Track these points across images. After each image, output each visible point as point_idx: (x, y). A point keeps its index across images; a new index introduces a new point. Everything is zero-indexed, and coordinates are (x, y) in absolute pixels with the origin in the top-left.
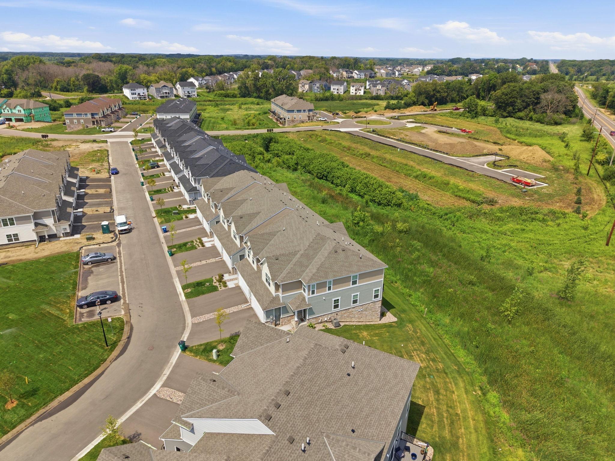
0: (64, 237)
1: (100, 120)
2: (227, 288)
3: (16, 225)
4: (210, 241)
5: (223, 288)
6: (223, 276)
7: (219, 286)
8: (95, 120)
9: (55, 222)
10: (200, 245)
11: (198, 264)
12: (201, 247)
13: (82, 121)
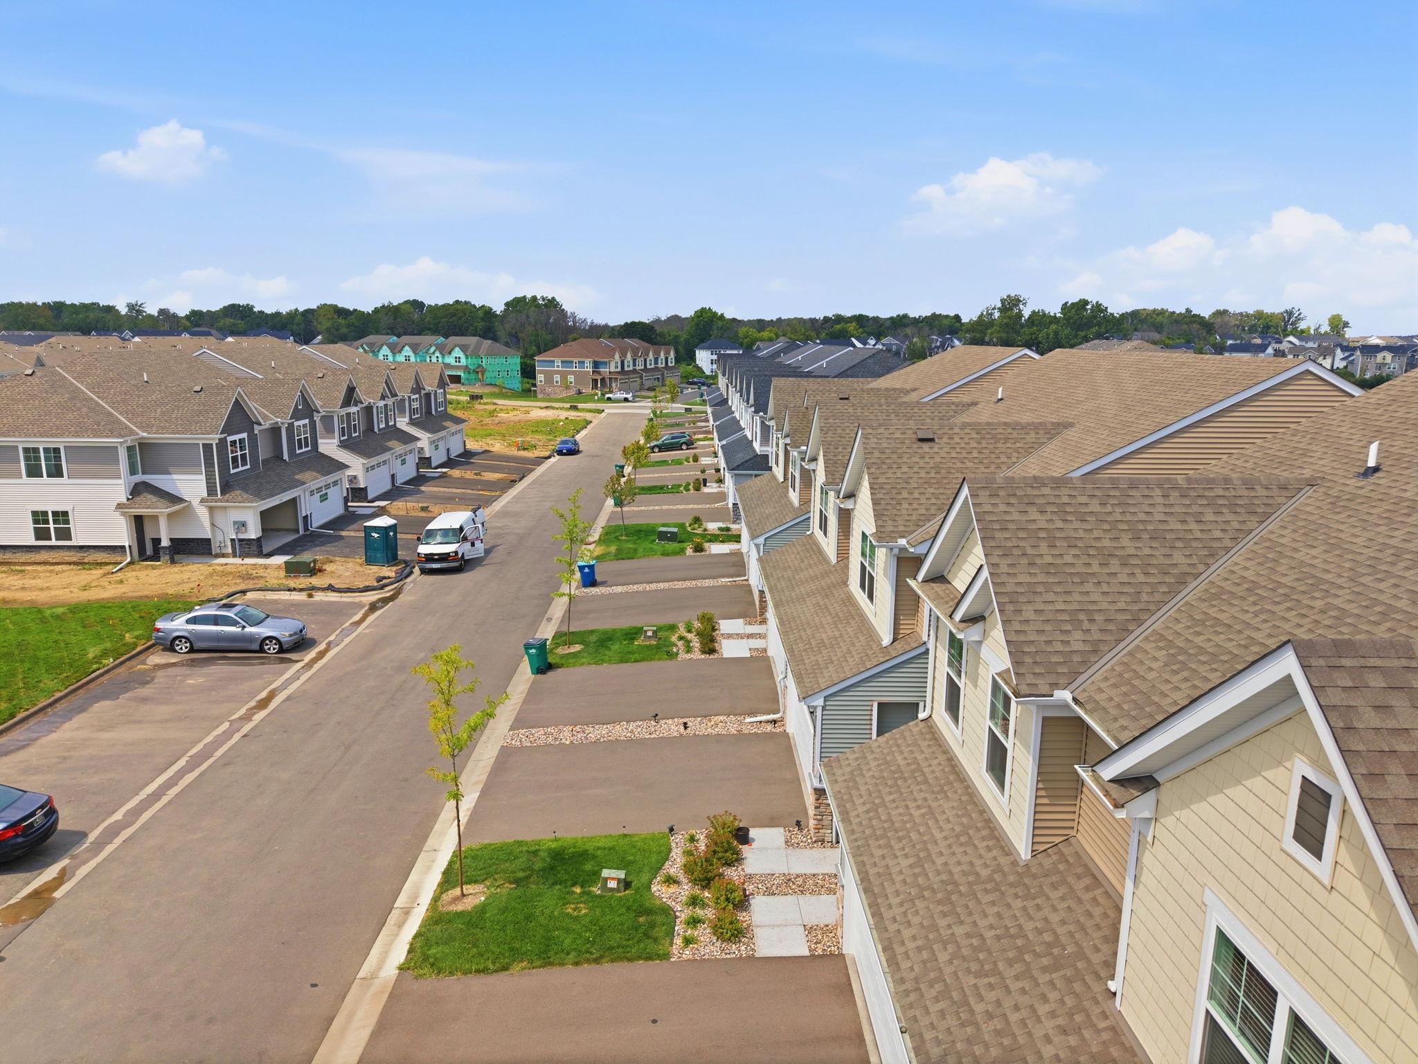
0: (235, 556)
1: (610, 379)
2: (738, 950)
3: (65, 480)
4: (750, 636)
5: (709, 946)
6: (742, 836)
7: (683, 914)
8: (599, 378)
9: (211, 490)
10: (696, 644)
11: (639, 730)
12: (697, 655)
13: (571, 378)
